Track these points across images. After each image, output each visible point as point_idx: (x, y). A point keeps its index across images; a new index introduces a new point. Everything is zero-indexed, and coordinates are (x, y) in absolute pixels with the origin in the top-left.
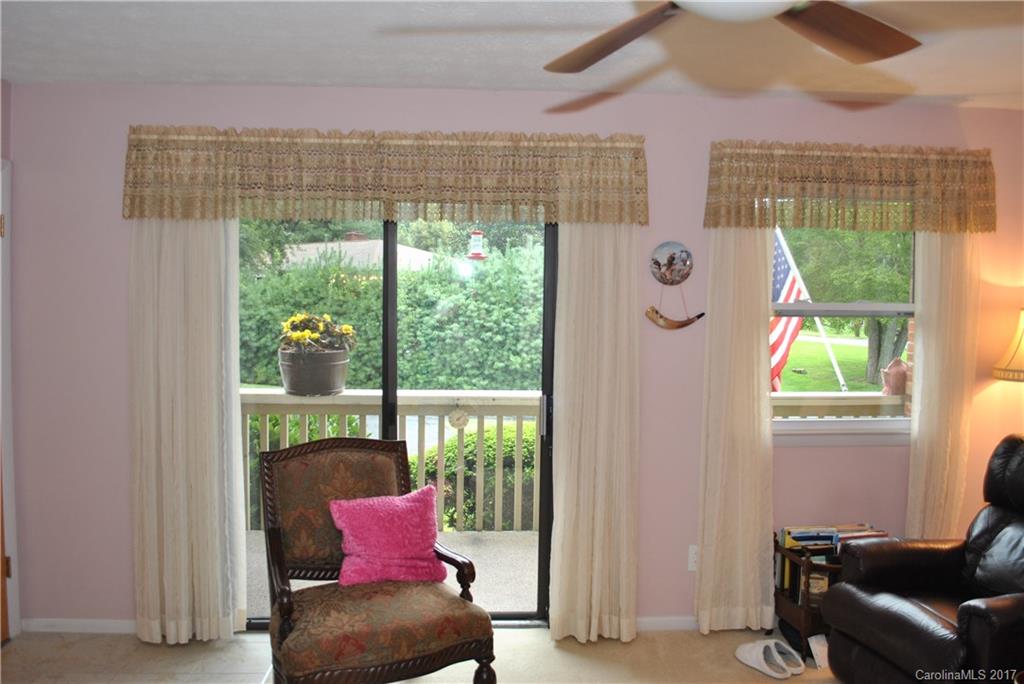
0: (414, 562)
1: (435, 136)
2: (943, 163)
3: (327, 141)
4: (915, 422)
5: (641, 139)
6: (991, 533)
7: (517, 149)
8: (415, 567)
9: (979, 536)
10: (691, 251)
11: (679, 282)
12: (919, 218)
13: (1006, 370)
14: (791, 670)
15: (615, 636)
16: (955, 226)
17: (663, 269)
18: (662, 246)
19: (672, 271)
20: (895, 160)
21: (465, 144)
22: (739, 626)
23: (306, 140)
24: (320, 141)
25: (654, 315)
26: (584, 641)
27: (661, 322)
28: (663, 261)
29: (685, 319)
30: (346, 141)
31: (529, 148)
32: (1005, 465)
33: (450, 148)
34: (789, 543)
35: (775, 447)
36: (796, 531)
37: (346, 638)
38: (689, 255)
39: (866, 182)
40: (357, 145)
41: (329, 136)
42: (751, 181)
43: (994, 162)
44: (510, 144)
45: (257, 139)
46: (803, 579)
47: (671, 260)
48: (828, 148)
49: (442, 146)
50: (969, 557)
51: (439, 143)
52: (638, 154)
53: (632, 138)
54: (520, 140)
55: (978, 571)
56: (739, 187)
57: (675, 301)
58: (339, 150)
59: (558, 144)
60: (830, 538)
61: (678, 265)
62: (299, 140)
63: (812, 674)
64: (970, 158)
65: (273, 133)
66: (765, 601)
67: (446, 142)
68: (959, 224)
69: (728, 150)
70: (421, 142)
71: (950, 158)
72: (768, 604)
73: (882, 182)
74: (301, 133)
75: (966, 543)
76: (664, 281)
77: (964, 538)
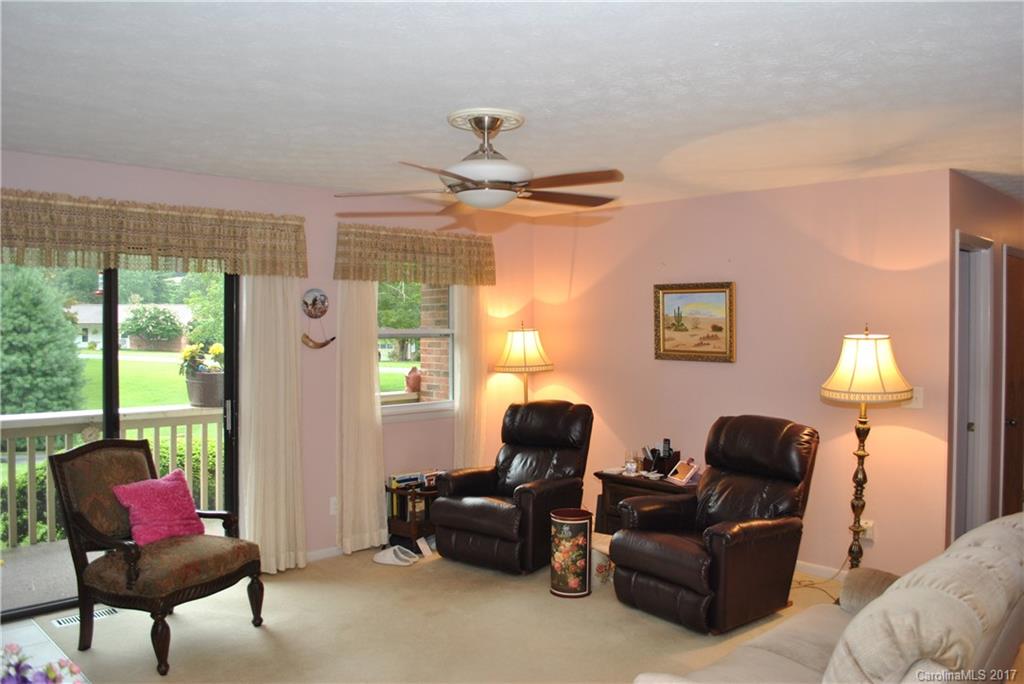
0: (187, 522)
1: (162, 207)
2: (469, 244)
3: (77, 204)
4: (456, 402)
5: (302, 219)
6: (509, 460)
7: (222, 221)
8: (189, 524)
9: (503, 462)
10: (327, 295)
11: (320, 317)
12: (457, 275)
13: (504, 367)
14: (412, 560)
15: (293, 566)
16: (474, 282)
17: (310, 307)
18: (308, 292)
19: (316, 308)
20: (444, 240)
21: (184, 215)
22: (367, 546)
23: (59, 203)
24: (71, 204)
25: (306, 339)
26: (275, 572)
27: (311, 344)
28: (310, 302)
29: (323, 341)
30: (93, 206)
31: (230, 221)
32: (513, 420)
33: (173, 216)
34: (395, 485)
35: (383, 424)
36: (398, 477)
37: (187, 566)
38: (326, 298)
39: (430, 253)
40: (101, 210)
41: (79, 201)
42: (368, 251)
43: (494, 244)
44: (216, 217)
45: (16, 198)
46: (410, 504)
47: (315, 301)
48: (410, 232)
49: (167, 215)
50: (500, 474)
51: (165, 213)
52: (299, 229)
53: (297, 218)
54: (223, 214)
55: (508, 480)
56: (360, 254)
57: (318, 329)
58: (87, 212)
59: (249, 219)
60: (416, 479)
61: (319, 305)
62: (52, 202)
63: (422, 561)
64: (482, 242)
65: (30, 194)
66: (381, 526)
67: (170, 213)
68: (477, 281)
69: (353, 230)
70: (152, 211)
71: (473, 241)
72: (384, 528)
73: (438, 254)
74: (54, 196)
75: (496, 467)
76: (311, 316)
77: (494, 465)
